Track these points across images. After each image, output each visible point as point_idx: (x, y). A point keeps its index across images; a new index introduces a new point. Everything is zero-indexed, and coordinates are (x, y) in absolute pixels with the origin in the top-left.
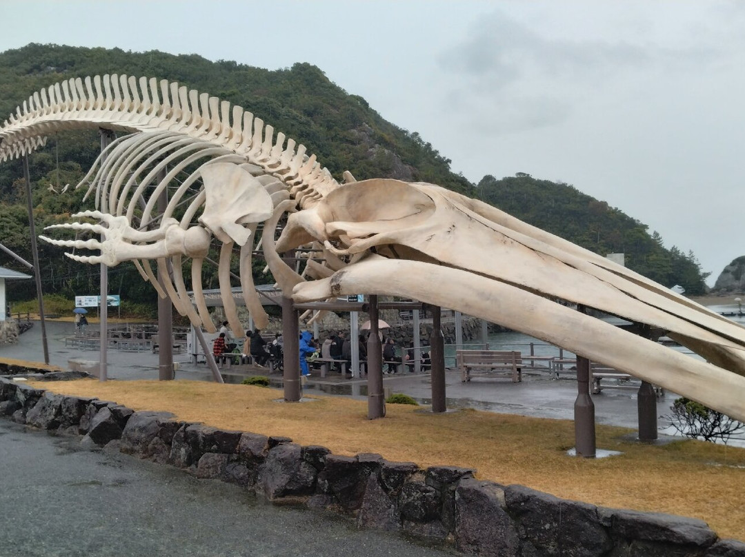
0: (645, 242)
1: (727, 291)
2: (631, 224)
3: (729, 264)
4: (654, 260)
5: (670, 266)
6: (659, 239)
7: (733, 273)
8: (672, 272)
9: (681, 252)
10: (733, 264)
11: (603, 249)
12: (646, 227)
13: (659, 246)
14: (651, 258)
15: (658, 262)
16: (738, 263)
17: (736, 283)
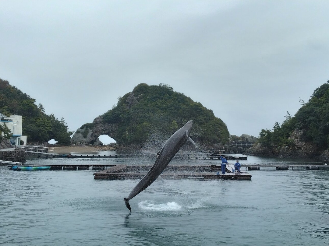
0: (34, 110)
1: (81, 144)
2: (25, 97)
3: (80, 128)
4: (41, 122)
5: (51, 126)
6: (42, 109)
7: (82, 133)
8: (51, 130)
9: (56, 118)
10: (82, 127)
11: (7, 112)
12: (34, 100)
13: (43, 113)
14: (38, 120)
15: (43, 123)
16: (85, 127)
17: (84, 139)
